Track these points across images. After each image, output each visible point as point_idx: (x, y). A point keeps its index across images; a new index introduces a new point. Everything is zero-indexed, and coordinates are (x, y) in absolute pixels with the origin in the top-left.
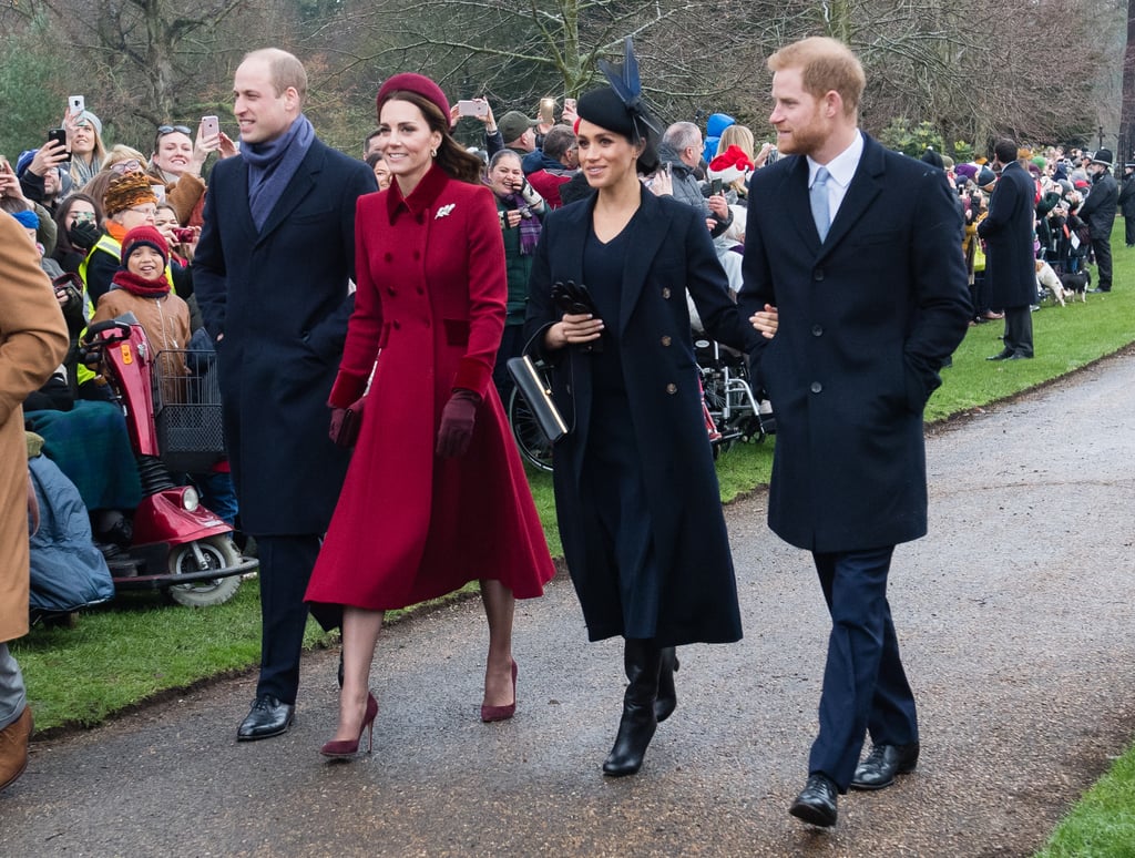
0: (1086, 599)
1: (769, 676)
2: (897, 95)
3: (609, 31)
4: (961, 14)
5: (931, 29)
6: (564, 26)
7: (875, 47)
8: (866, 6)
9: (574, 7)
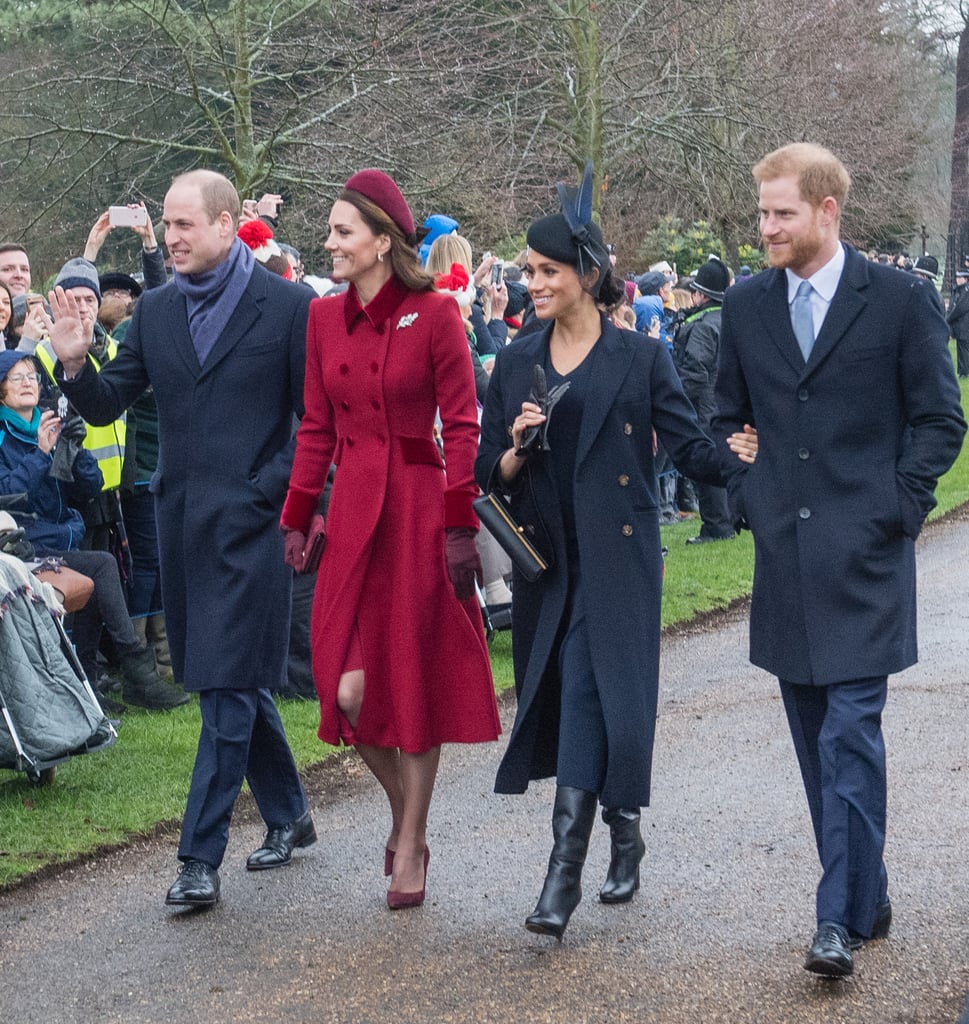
0: (900, 841)
1: (494, 950)
2: (664, 188)
3: (292, 113)
4: (744, 84)
5: (707, 103)
6: (234, 108)
7: (633, 128)
8: (622, 76)
9: (246, 83)
